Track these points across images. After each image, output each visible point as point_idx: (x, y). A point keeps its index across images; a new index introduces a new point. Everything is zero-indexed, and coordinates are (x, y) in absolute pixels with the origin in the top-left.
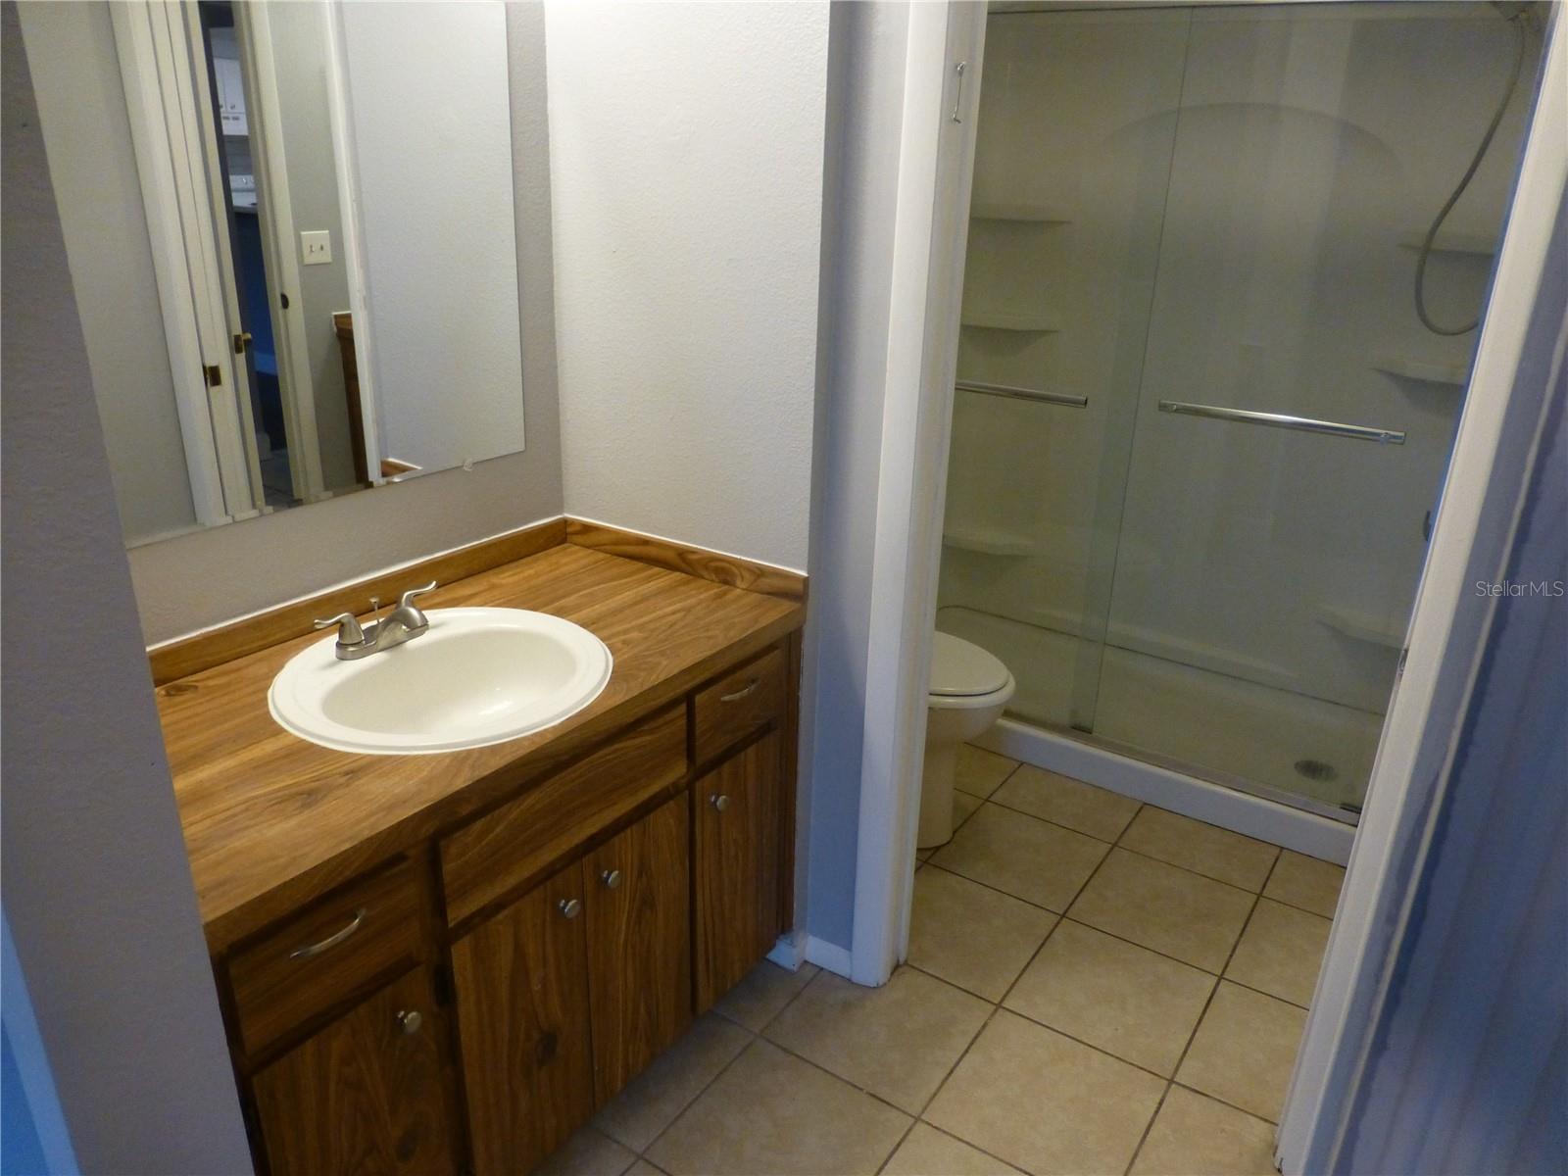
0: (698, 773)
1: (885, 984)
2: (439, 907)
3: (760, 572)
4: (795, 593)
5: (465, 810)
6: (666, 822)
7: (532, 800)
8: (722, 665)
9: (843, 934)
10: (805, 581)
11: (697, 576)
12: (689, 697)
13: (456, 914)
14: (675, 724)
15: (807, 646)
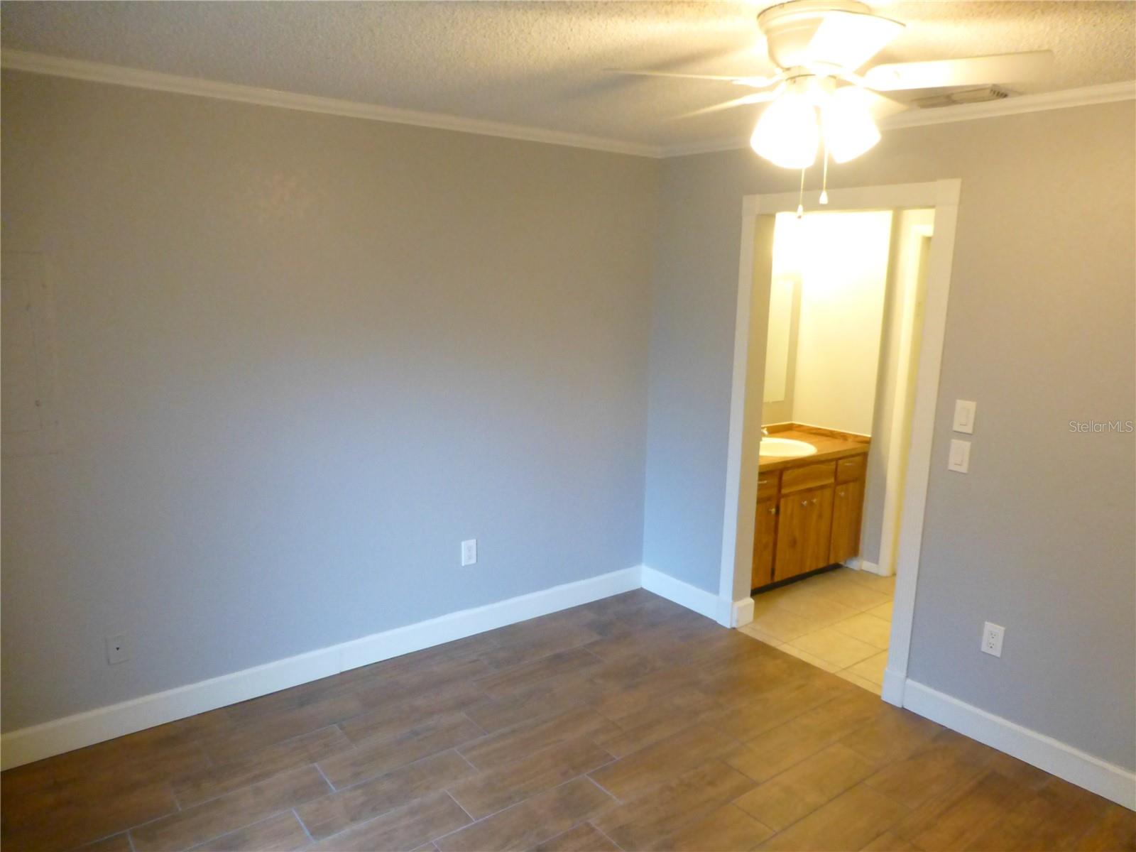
0: (837, 483)
1: (887, 577)
2: (780, 487)
3: (857, 436)
4: (867, 442)
5: (789, 465)
6: (828, 493)
7: (801, 471)
8: (848, 454)
9: (876, 560)
10: (870, 438)
11: (836, 438)
12: (837, 460)
13: (784, 491)
14: (832, 466)
15: (869, 459)
